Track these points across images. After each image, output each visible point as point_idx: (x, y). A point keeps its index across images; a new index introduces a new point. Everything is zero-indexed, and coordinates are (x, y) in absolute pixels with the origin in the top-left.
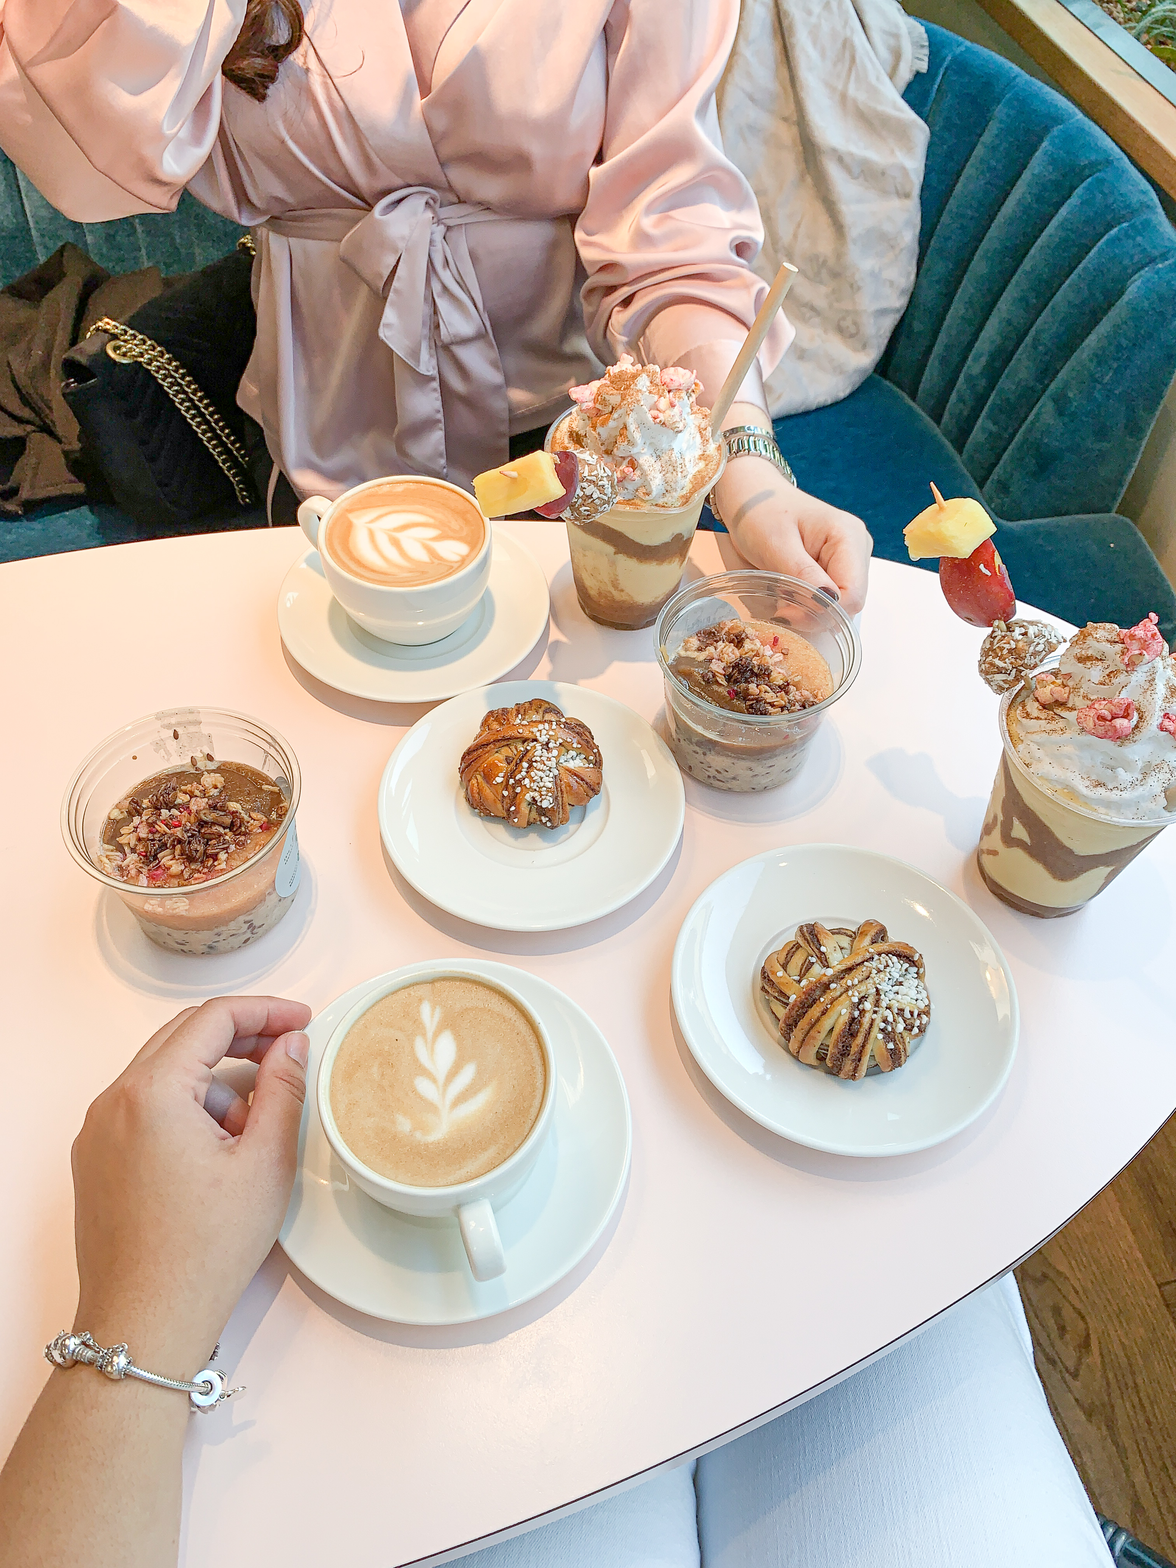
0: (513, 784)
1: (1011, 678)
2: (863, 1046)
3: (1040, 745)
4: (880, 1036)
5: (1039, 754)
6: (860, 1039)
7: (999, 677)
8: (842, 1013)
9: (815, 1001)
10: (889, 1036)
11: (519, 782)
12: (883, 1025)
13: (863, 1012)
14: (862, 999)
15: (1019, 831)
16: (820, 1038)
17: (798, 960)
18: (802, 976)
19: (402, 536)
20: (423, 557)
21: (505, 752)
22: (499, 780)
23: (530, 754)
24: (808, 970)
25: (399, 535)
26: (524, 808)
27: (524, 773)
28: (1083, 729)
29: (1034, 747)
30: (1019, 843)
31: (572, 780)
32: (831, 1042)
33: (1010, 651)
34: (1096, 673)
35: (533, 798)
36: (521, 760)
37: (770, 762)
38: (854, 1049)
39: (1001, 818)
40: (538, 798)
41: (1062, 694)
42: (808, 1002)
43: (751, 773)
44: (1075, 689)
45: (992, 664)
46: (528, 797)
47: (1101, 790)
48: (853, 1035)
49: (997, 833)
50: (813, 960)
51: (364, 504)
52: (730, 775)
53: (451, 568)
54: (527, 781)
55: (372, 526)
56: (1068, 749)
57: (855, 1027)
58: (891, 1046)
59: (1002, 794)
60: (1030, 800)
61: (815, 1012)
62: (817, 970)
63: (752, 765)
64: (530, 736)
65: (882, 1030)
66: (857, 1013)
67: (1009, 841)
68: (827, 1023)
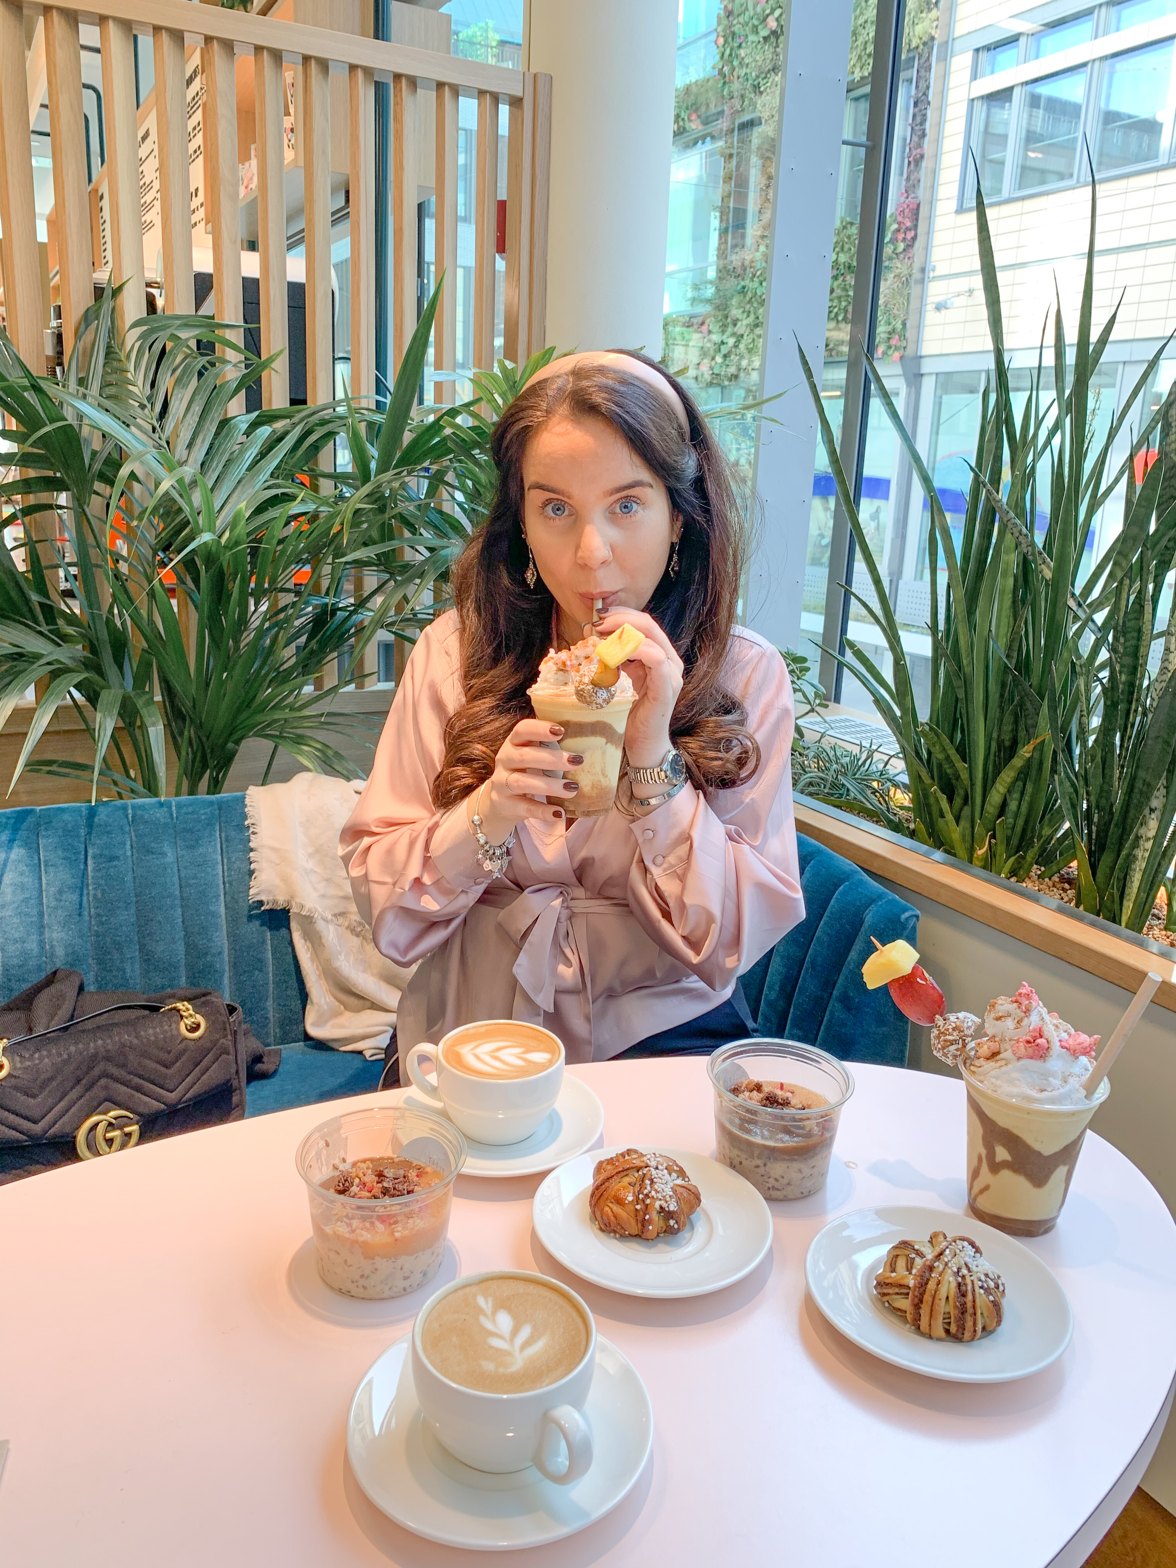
0: (642, 1199)
1: (960, 1046)
2: (974, 1301)
3: (997, 1078)
4: (982, 1291)
5: (999, 1082)
6: (970, 1297)
7: (952, 1048)
8: (950, 1282)
9: (928, 1280)
10: (987, 1291)
11: (647, 1196)
12: (980, 1283)
13: (963, 1277)
14: (959, 1269)
15: (1002, 1154)
16: (942, 1307)
17: (901, 1263)
18: (909, 1269)
19: (500, 1054)
20: (520, 1063)
21: (627, 1180)
22: (630, 1198)
23: (648, 1176)
24: (912, 1263)
25: (498, 1054)
26: (655, 1216)
27: (649, 1188)
28: (1019, 1059)
29: (994, 1080)
30: (1005, 1165)
31: (682, 1190)
32: (951, 1309)
33: (954, 1029)
34: (1010, 1023)
35: (661, 1207)
36: (643, 1181)
37: (812, 1162)
38: (969, 1305)
39: (984, 1152)
40: (665, 1205)
41: (994, 1046)
42: (923, 1285)
43: (800, 1176)
44: (1002, 1040)
45: (945, 1041)
46: (657, 1204)
47: (1045, 1093)
48: (964, 1295)
49: (985, 1168)
50: (913, 1256)
51: (463, 1040)
52: (785, 1181)
53: (543, 1067)
54: (653, 1193)
55: (476, 1051)
56: (1015, 1075)
57: (963, 1288)
58: (991, 1298)
59: (980, 1131)
60: (1003, 1121)
61: (931, 1285)
62: (919, 1262)
63: (802, 1166)
64: (643, 1164)
65: (981, 1287)
66: (960, 1279)
67: (995, 1167)
68: (943, 1292)
